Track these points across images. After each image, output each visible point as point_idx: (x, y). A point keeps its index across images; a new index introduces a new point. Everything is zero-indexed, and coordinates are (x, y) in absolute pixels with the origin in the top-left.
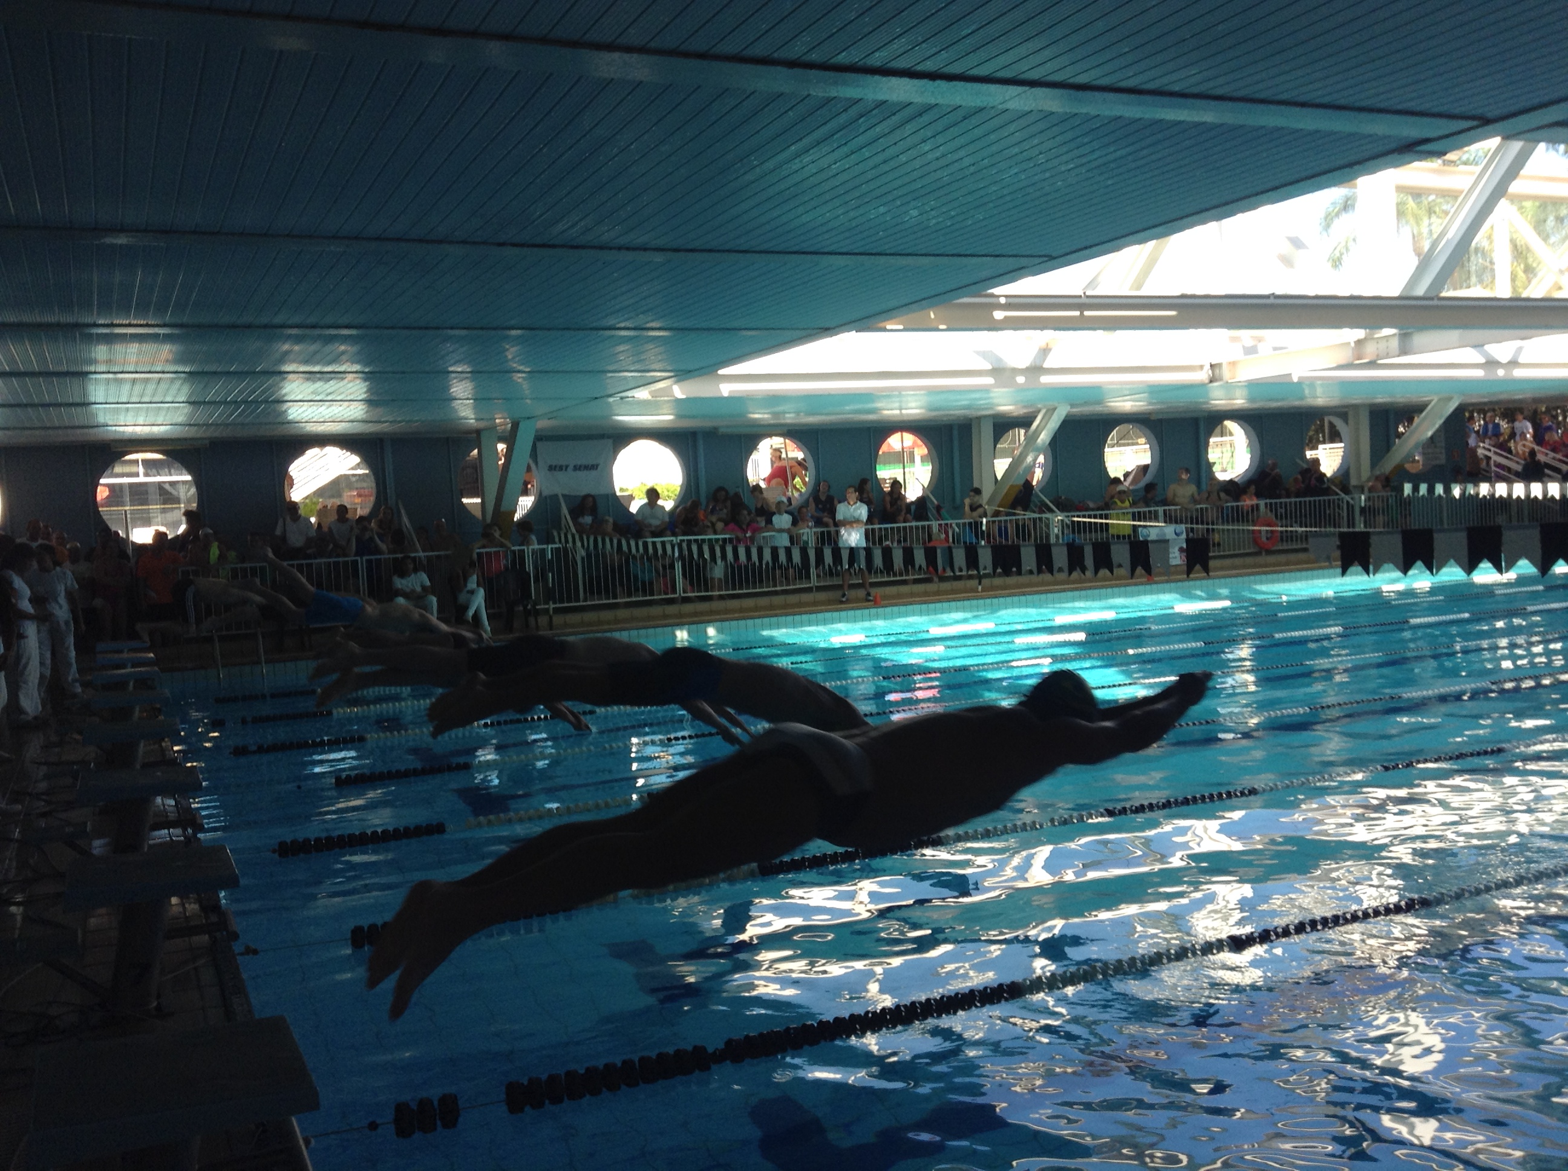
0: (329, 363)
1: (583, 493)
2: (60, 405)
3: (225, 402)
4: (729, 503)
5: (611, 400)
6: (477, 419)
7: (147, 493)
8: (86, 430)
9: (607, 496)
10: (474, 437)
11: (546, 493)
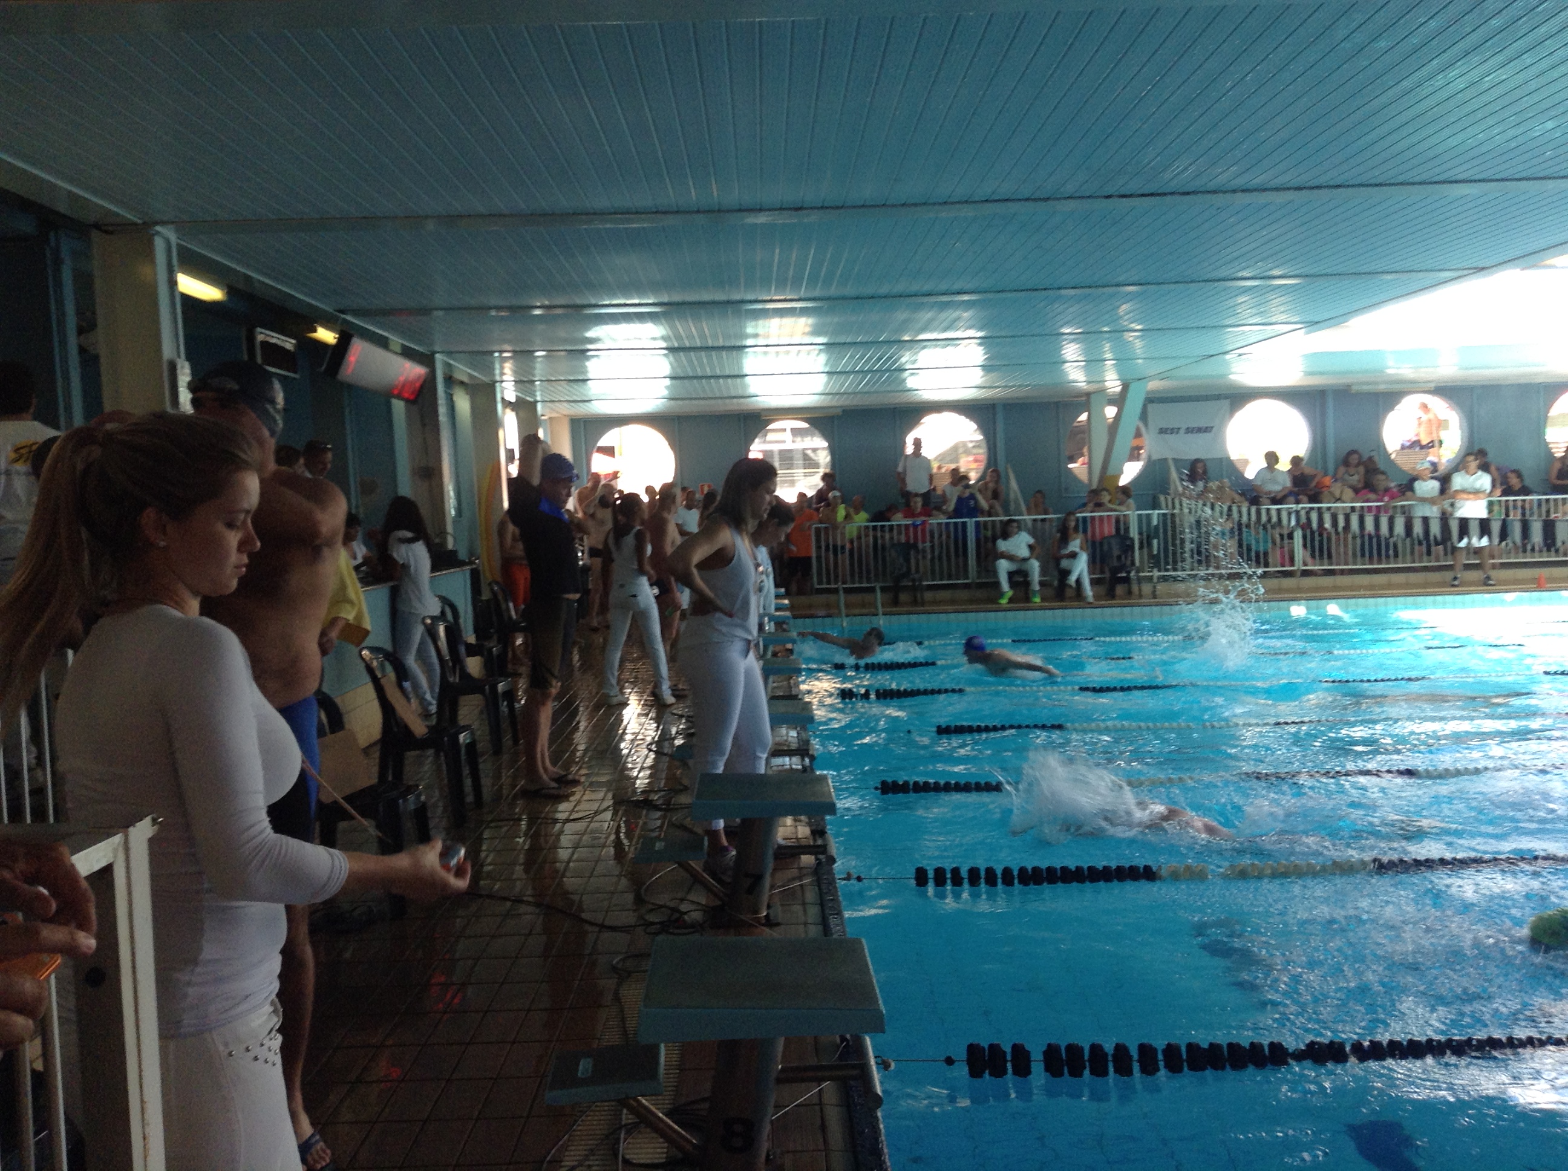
0: (945, 330)
1: (1194, 457)
2: (718, 377)
3: (853, 372)
4: (1361, 469)
5: (1228, 357)
6: (1089, 382)
7: (791, 459)
8: (742, 400)
9: (1221, 460)
10: (1085, 400)
11: (1155, 457)
